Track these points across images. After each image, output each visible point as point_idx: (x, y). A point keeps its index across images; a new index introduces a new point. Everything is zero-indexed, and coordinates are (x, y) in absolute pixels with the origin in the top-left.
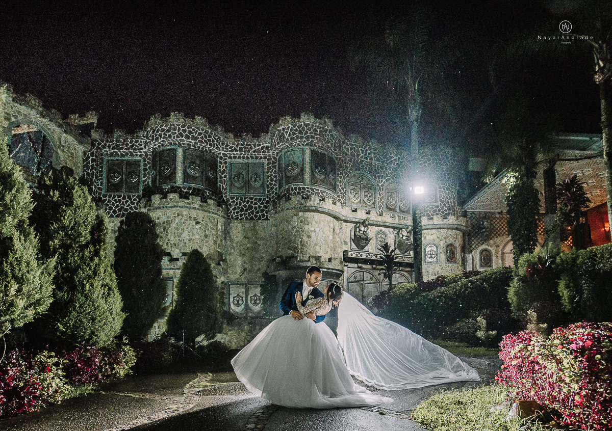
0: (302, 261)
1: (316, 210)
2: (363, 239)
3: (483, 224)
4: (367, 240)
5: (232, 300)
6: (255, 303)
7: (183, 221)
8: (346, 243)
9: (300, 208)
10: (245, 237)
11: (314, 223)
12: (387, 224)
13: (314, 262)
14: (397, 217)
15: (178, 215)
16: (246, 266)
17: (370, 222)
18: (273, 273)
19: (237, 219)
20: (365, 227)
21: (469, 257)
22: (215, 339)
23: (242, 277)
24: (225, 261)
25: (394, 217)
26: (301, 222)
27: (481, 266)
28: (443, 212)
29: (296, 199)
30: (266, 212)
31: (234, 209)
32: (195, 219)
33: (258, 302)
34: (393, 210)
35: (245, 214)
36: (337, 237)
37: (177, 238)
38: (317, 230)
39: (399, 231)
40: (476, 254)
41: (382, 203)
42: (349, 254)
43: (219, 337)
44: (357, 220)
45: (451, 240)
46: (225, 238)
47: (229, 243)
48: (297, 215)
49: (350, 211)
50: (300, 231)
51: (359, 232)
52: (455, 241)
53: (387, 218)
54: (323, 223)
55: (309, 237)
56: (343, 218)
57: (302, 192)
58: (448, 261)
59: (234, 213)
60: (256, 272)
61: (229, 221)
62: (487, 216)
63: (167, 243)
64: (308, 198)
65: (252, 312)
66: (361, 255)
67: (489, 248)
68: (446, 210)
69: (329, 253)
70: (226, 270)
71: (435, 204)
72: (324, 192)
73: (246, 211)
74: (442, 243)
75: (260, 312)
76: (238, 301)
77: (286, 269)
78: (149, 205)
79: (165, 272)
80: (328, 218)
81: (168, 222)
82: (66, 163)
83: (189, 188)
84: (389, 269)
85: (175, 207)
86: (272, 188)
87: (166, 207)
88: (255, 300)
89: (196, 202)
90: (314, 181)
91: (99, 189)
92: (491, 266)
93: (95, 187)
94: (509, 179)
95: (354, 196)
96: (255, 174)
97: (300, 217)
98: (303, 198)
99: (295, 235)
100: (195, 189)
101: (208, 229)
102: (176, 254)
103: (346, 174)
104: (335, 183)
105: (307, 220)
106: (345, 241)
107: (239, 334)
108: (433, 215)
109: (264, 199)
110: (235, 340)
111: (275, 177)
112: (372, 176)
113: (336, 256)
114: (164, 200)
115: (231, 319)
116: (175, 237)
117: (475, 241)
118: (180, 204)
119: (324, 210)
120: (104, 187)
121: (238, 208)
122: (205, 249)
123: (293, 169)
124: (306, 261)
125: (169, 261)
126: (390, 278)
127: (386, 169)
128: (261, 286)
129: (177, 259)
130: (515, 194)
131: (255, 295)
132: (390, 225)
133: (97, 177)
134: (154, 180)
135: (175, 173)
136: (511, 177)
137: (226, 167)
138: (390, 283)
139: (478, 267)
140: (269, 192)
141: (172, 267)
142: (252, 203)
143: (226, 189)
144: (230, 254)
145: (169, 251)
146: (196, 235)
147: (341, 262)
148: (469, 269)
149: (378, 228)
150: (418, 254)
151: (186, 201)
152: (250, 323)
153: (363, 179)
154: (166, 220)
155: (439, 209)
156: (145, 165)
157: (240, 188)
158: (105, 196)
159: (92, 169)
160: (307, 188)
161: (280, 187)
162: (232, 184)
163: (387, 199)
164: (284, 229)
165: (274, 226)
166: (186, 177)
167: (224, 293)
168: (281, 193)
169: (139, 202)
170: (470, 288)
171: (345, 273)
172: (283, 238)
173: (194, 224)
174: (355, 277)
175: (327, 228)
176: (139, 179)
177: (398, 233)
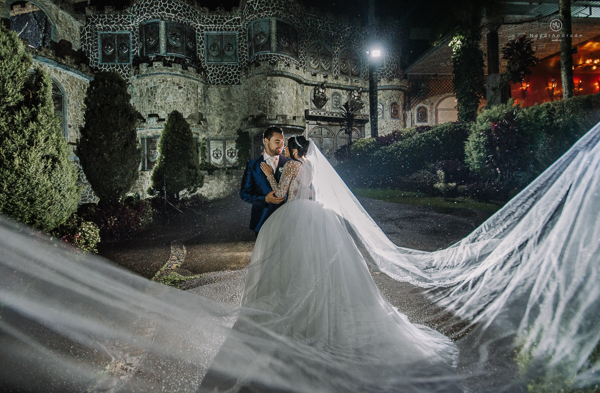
0: (271, 120)
1: (282, 75)
3: (420, 85)
4: (325, 100)
5: (212, 153)
6: (232, 156)
8: (307, 103)
9: (268, 72)
10: (222, 100)
11: (280, 86)
12: (342, 86)
13: (281, 120)
14: (349, 80)
15: (163, 81)
16: (223, 124)
17: (328, 85)
18: (245, 131)
19: (214, 84)
20: (323, 89)
21: (409, 113)
22: (196, 193)
23: (220, 134)
24: (205, 120)
25: (347, 80)
26: (269, 85)
27: (418, 121)
28: (388, 75)
29: (264, 65)
30: (239, 78)
32: (178, 84)
33: (234, 155)
34: (347, 74)
35: (221, 80)
36: (299, 98)
37: (164, 101)
38: (283, 92)
39: (351, 92)
40: (414, 112)
41: (337, 68)
42: (310, 113)
44: (316, 83)
45: (395, 99)
46: (205, 100)
47: (208, 105)
48: (265, 79)
49: (310, 76)
50: (269, 94)
51: (318, 93)
52: (398, 100)
54: (288, 86)
55: (276, 98)
56: (305, 81)
58: (392, 117)
59: (211, 79)
60: (232, 130)
61: (207, 85)
62: (425, 79)
63: (155, 106)
64: (275, 63)
65: (229, 164)
66: (320, 114)
67: (425, 106)
68: (391, 74)
69: (293, 112)
70: (206, 128)
71: (382, 68)
72: (289, 59)
73: (222, 77)
74: (387, 102)
75: (236, 163)
76: (217, 155)
77: (257, 127)
78: (137, 73)
79: (154, 131)
80: (292, 82)
81: (155, 87)
82: (64, 37)
83: (172, 57)
84: (350, 125)
85: (160, 73)
86: (243, 56)
87: (152, 74)
88: (232, 154)
89: (178, 69)
90: (280, 49)
91: (95, 60)
92: (426, 121)
93: (92, 58)
94: (456, 43)
95: (314, 63)
96: (229, 44)
97: (269, 81)
98: (270, 64)
99: (264, 96)
100: (176, 58)
101: (190, 94)
102: (163, 114)
103: (306, 42)
104: (298, 51)
105: (274, 84)
106: (306, 102)
107: (219, 183)
108: (380, 78)
109: (237, 66)
110: (216, 188)
111: (246, 46)
112: (329, 44)
113: (299, 115)
114: (150, 68)
115: (212, 170)
116: (161, 100)
117: (413, 100)
118: (165, 71)
119: (289, 74)
120: (100, 58)
121: (215, 74)
122: (188, 110)
123: (261, 38)
124: (274, 119)
125: (157, 121)
126: (349, 133)
127: (340, 38)
128: (236, 141)
129: (164, 120)
130: (461, 56)
131: (232, 149)
132: (344, 87)
133: (92, 49)
134: (142, 51)
135: (159, 43)
136: (458, 40)
137: (203, 38)
138: (350, 138)
139: (415, 121)
140: (240, 59)
141: (160, 126)
142: (226, 69)
143: (203, 58)
144: (209, 114)
145: (157, 113)
146: (179, 98)
147: (304, 120)
148: (409, 123)
149: (333, 90)
150: (374, 111)
151: (169, 68)
152: (227, 173)
153: (320, 47)
154: (153, 85)
155: (386, 73)
156: (134, 38)
157: (217, 56)
158: (101, 66)
159: (88, 43)
160: (275, 55)
161: (250, 54)
162: (208, 54)
163: (341, 65)
164: (254, 92)
165: (246, 89)
166: (169, 47)
167: (204, 148)
168: (251, 60)
169: (130, 70)
170: (423, 142)
171: (307, 129)
172: (253, 99)
173: (177, 89)
174: (315, 132)
175: (291, 90)
176: (129, 50)
177: (350, 94)
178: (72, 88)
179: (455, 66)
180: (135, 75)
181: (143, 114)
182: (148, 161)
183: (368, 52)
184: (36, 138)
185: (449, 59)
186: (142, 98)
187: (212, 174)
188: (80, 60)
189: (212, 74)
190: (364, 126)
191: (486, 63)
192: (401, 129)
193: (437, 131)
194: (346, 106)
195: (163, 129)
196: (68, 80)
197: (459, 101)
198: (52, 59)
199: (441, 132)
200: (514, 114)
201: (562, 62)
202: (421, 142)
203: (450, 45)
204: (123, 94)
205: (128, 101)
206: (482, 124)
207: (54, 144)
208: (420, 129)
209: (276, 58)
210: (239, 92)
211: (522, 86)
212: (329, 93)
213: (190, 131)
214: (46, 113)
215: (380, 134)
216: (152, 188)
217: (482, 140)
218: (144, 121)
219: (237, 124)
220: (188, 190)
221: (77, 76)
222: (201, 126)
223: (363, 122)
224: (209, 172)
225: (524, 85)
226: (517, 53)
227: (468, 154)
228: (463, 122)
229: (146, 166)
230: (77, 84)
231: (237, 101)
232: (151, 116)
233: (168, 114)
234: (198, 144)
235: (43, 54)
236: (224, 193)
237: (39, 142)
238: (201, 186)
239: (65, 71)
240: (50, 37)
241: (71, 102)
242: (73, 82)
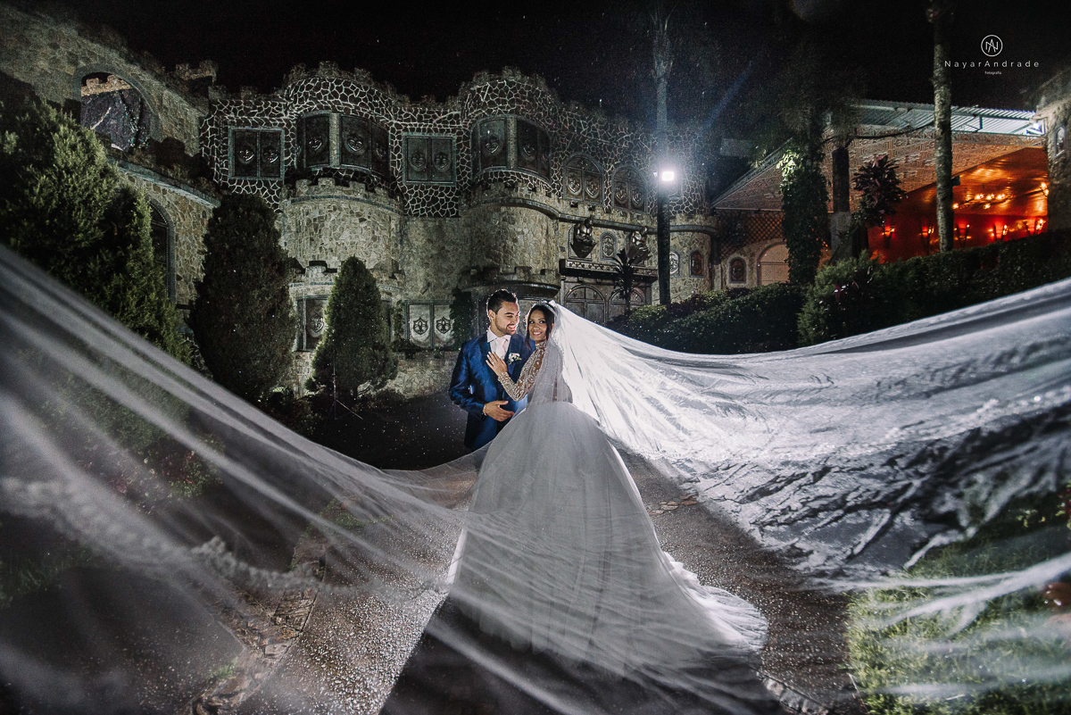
0: (507, 274)
1: (524, 204)
2: (585, 244)
3: (735, 226)
4: (591, 245)
5: (412, 325)
6: (444, 330)
7: (341, 217)
8: (563, 249)
9: (502, 200)
10: (429, 241)
11: (521, 222)
12: (617, 224)
13: (522, 275)
14: (629, 215)
15: (335, 209)
16: (430, 279)
17: (595, 221)
18: (466, 290)
19: (416, 215)
20: (587, 228)
21: (718, 269)
22: (386, 387)
23: (425, 295)
24: (401, 272)
25: (625, 215)
26: (504, 220)
27: (732, 280)
28: (687, 209)
29: (497, 189)
30: (457, 207)
31: (413, 202)
32: (358, 215)
33: (447, 328)
34: (625, 206)
35: (428, 210)
36: (551, 241)
37: (334, 241)
38: (526, 231)
39: (631, 234)
40: (726, 265)
41: (610, 196)
42: (568, 264)
43: (390, 384)
44: (577, 218)
45: (697, 246)
46: (401, 241)
47: (406, 249)
48: (499, 210)
49: (569, 207)
50: (503, 234)
51: (580, 235)
52: (702, 247)
53: (617, 217)
54: (533, 223)
55: (515, 240)
56: (560, 215)
57: (506, 179)
58: (692, 273)
59: (413, 207)
60: (444, 288)
61: (406, 218)
62: (742, 216)
63: (321, 248)
64: (513, 187)
65: (440, 342)
66: (583, 266)
67: (742, 257)
68: (691, 208)
69: (541, 263)
70: (404, 285)
71: (678, 198)
72: (535, 180)
73: (429, 204)
74: (685, 250)
75: (450, 341)
76: (420, 327)
77: (484, 284)
78: (293, 195)
79: (318, 288)
80: (540, 215)
81: (322, 218)
82: (171, 133)
83: (349, 171)
84: (627, 285)
85: (329, 197)
86: (464, 174)
87: (317, 198)
88: (444, 326)
89: (359, 190)
90: (521, 163)
91: (224, 171)
92: (743, 280)
93: (218, 169)
94: (788, 163)
95: (574, 187)
96: (441, 154)
97: (503, 213)
98: (506, 186)
99: (496, 237)
100: (356, 173)
101: (377, 230)
102: (334, 262)
103: (563, 155)
104: (549, 168)
105: (512, 218)
106: (561, 247)
107: (423, 372)
108: (675, 213)
109: (453, 189)
110: (417, 380)
111: (468, 158)
112: (597, 159)
113: (550, 267)
114: (313, 188)
115: (411, 351)
116: (331, 239)
117: (725, 248)
118: (338, 193)
119: (535, 204)
120: (231, 168)
121: (419, 201)
122: (374, 256)
123: (492, 146)
124: (511, 274)
125: (323, 273)
126: (627, 297)
127: (615, 149)
128: (450, 307)
129: (335, 271)
130: (794, 183)
131: (443, 319)
132: (621, 226)
133: (219, 154)
134: (300, 159)
135: (328, 150)
136: (790, 159)
137: (400, 143)
138: (628, 305)
139: (727, 281)
140: (460, 178)
141: (328, 281)
142: (436, 193)
143: (401, 174)
144: (408, 264)
145: (323, 259)
146: (360, 236)
147: (557, 276)
148: (717, 284)
149: (604, 230)
150: (664, 264)
151: (344, 189)
152: (437, 357)
153: (584, 163)
154: (318, 215)
155: (683, 207)
156: (287, 139)
157: (420, 173)
158: (232, 182)
159: (212, 143)
160: (512, 173)
161: (475, 171)
162: (408, 168)
163: (616, 192)
164: (480, 229)
165: (468, 225)
166: (345, 155)
167: (400, 316)
168: (477, 179)
169: (280, 190)
170: (738, 312)
171: (562, 288)
172: (479, 241)
173: (358, 221)
174: (575, 295)
175: (539, 229)
176: (279, 158)
177: (630, 237)
178: (183, 217)
179: (785, 199)
180: (288, 198)
181: (301, 260)
182: (309, 336)
183: (655, 174)
184: (123, 300)
185: (777, 187)
186: (300, 235)
187: (412, 358)
188: (198, 173)
189: (414, 200)
190: (650, 287)
191: (830, 195)
192: (705, 293)
193: (758, 296)
194: (622, 255)
195: (332, 286)
196: (177, 203)
197: (790, 252)
198: (150, 169)
199: (764, 299)
200: (868, 273)
201: (939, 198)
202: (734, 313)
203: (778, 167)
204: (269, 231)
205: (276, 242)
206: (822, 287)
207: (153, 310)
208: (733, 294)
209: (515, 179)
210: (455, 229)
211: (884, 232)
212: (597, 233)
213: (377, 289)
214: (141, 260)
215: (675, 299)
216: (314, 380)
217: (823, 310)
218: (303, 272)
219: (452, 280)
220: (372, 383)
221: (191, 197)
222: (395, 282)
223: (648, 280)
224: (406, 354)
225: (888, 229)
226: (875, 183)
227: (802, 332)
228: (796, 284)
229: (305, 343)
230: (191, 209)
231: (454, 243)
232: (313, 264)
233: (342, 262)
234: (389, 310)
235: (135, 161)
236: (430, 388)
237: (128, 305)
238: (393, 378)
239: (172, 189)
240: (148, 133)
241: (182, 239)
242: (186, 207)
